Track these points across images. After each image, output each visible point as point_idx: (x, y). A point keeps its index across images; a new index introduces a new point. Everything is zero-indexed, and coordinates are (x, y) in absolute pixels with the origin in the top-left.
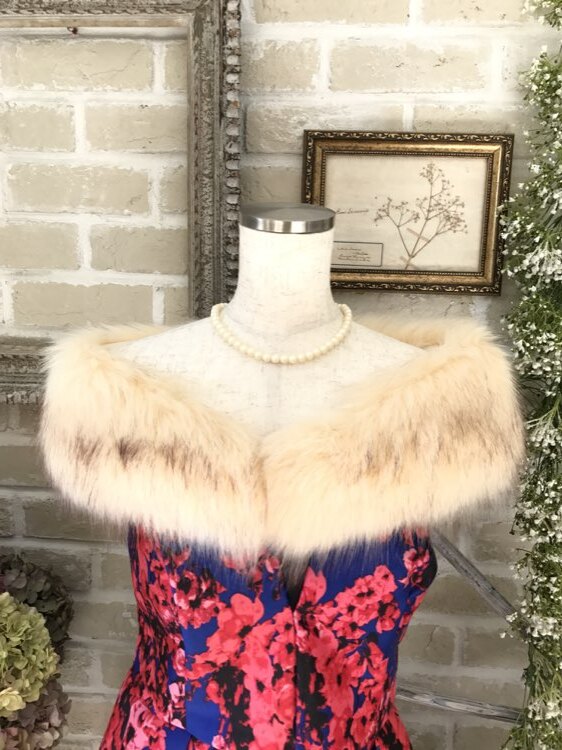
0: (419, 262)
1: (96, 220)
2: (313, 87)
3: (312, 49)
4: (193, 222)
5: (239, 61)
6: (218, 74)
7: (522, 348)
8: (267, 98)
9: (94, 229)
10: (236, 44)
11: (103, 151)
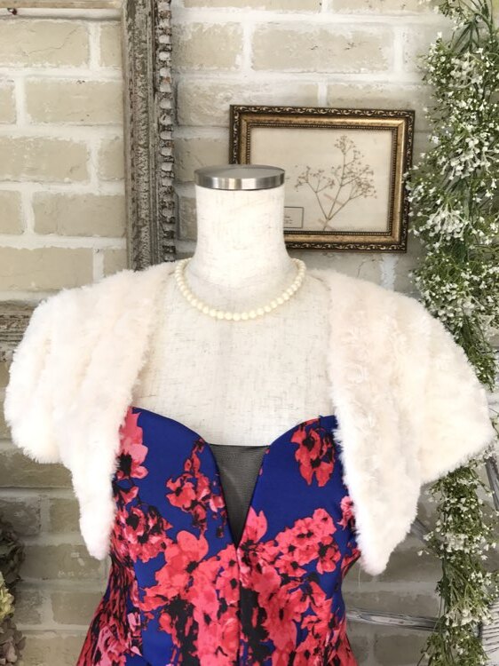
0: (336, 224)
1: (39, 188)
2: (237, 67)
3: (235, 32)
4: (130, 188)
5: (170, 40)
6: (151, 52)
7: (428, 298)
8: (195, 75)
9: (36, 196)
10: (167, 25)
11: (43, 123)
